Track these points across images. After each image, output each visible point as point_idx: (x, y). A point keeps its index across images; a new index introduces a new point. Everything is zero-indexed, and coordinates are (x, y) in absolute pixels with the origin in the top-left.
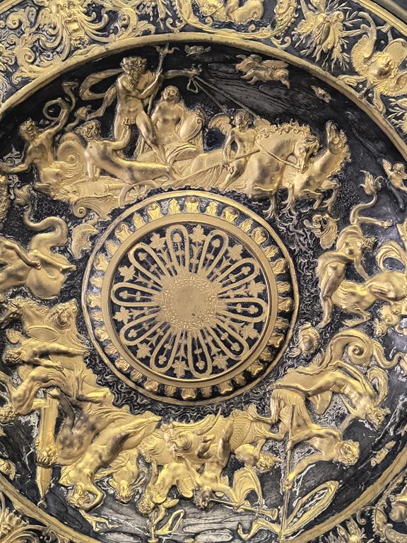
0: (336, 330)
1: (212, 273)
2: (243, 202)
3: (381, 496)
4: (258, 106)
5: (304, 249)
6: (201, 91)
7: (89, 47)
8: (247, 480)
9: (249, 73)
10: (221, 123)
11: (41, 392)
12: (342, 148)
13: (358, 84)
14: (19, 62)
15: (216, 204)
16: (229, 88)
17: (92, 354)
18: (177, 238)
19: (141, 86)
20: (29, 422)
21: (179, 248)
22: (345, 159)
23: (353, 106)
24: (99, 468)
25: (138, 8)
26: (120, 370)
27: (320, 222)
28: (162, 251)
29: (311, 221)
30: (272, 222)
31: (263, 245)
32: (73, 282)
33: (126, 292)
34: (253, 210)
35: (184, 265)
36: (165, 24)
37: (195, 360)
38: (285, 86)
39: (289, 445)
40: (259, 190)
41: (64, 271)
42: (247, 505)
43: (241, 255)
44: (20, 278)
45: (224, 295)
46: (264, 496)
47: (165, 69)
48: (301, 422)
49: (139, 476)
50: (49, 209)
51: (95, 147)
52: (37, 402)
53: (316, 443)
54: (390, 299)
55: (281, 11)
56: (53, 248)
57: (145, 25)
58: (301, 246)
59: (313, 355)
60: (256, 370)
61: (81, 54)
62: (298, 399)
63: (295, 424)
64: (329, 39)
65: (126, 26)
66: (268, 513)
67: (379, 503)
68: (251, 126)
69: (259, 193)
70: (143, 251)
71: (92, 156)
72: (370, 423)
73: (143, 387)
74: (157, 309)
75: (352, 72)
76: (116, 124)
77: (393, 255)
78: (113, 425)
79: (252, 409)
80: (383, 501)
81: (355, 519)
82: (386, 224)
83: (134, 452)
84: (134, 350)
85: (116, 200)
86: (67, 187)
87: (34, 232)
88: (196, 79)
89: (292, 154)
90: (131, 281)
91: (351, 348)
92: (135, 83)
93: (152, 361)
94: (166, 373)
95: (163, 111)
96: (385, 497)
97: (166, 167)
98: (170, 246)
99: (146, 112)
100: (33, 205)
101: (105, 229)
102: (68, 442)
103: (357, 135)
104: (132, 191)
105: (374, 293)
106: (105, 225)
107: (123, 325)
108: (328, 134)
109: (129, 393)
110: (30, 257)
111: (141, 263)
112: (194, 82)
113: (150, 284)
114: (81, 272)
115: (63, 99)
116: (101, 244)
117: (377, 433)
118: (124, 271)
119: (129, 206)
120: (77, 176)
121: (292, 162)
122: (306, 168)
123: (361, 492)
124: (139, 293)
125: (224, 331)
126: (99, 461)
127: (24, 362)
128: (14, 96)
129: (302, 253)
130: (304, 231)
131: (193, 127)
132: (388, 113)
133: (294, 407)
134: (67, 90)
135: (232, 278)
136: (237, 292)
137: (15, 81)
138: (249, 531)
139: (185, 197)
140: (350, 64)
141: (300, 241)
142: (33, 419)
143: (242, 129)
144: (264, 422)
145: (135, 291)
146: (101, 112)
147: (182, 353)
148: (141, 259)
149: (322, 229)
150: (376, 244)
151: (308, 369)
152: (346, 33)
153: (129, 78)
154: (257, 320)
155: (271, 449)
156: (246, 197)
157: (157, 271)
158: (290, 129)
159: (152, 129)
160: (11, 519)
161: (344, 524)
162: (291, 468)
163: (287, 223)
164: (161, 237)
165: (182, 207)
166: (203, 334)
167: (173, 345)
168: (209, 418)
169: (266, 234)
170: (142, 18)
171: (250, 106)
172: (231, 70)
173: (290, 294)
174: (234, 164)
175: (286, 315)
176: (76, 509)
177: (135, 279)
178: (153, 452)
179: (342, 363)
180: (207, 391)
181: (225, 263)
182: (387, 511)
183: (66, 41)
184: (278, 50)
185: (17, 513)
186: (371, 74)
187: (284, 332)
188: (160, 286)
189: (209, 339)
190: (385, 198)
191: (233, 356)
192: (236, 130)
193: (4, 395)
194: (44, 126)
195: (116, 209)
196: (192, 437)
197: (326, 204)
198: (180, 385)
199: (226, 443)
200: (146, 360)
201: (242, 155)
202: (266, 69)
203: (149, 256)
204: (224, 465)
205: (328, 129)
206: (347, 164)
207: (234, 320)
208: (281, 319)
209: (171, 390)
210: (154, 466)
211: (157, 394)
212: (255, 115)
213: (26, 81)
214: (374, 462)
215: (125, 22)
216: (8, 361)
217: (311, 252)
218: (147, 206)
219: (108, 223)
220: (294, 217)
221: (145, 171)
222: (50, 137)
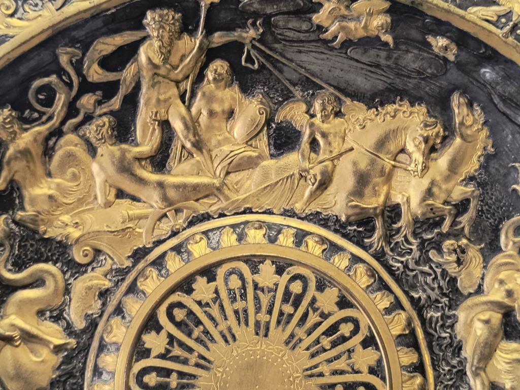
1: (292, 336)
2: (332, 228)
4: (347, 82)
5: (434, 295)
6: (262, 66)
9: (333, 29)
10: (295, 113)
12: (479, 131)
13: (499, 17)
15: (293, 231)
16: (304, 57)
18: (235, 282)
19: (174, 60)
21: (238, 297)
27: (455, 251)
28: (211, 304)
29: (440, 251)
30: (380, 256)
32: (70, 366)
33: (154, 374)
34: (350, 240)
35: (247, 324)
38: (386, 44)
40: (356, 206)
41: (58, 349)
43: (337, 304)
45: (315, 371)
47: (209, 30)
50: (37, 251)
58: (429, 291)
68: (338, 114)
69: (357, 211)
70: (180, 305)
71: (102, 169)
75: (488, 2)
76: (139, 121)
85: (140, 234)
86: (66, 218)
87: (14, 288)
88: (254, 47)
90: (162, 356)
95: (209, 99)
97: (215, 181)
98: (224, 294)
99: (184, 102)
100: (12, 247)
101: (123, 280)
103: (501, 106)
104: (164, 220)
106: (122, 273)
108: (456, 111)
111: (178, 325)
112: (253, 52)
113: (193, 359)
114: (84, 349)
115: (60, 77)
116: (116, 303)
118: (150, 339)
119: (159, 242)
120: (81, 201)
121: (402, 163)
122: (426, 168)
124: (174, 375)
129: (433, 303)
130: (431, 268)
131: (253, 120)
134: (64, 60)
135: (326, 342)
139: (246, 223)
141: (426, 283)
143: (325, 118)
145: (168, 372)
146: (116, 103)
148: (178, 319)
149: (459, 262)
156: (338, 220)
157: (203, 337)
158: (396, 111)
159: (192, 125)
163: (402, 256)
164: (208, 282)
165: (241, 238)
169: (372, 272)
171: (335, 84)
172: (305, 26)
173: (419, 368)
174: (317, 170)
177: (168, 351)
181: (313, 318)
188: (209, 362)
192: (317, 120)
194: (30, 121)
195: (139, 249)
197: (461, 223)
201: (327, 157)
203: (190, 313)
206: (489, 157)
212: (343, 98)
217: (445, 300)
218: (187, 239)
219: (128, 271)
220: (414, 247)
221: (184, 186)
222: (41, 138)
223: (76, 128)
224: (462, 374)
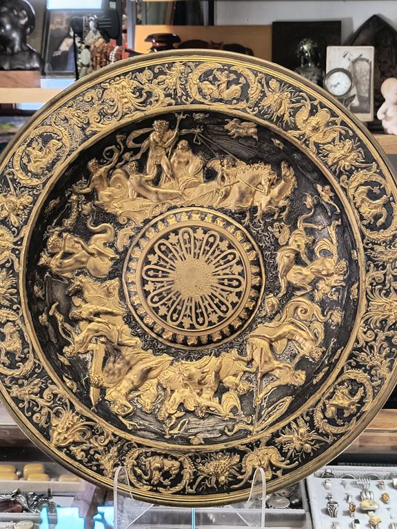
0: (290, 298)
1: (208, 259)
2: (228, 215)
3: (319, 401)
4: (238, 153)
5: (268, 245)
6: (202, 143)
7: (134, 113)
8: (231, 400)
9: (233, 131)
10: (215, 164)
11: (94, 339)
12: (291, 178)
13: (300, 135)
14: (90, 122)
15: (211, 215)
16: (220, 141)
17: (128, 315)
18: (186, 236)
19: (165, 139)
20: (86, 358)
21: (187, 242)
22: (294, 186)
23: (297, 150)
24: (131, 390)
25: (165, 90)
26: (147, 325)
27: (278, 227)
28: (176, 244)
29: (272, 227)
30: (247, 228)
31: (241, 242)
32: (117, 266)
33: (152, 271)
34: (235, 220)
35: (190, 253)
36: (181, 100)
37: (197, 317)
38: (255, 139)
39: (259, 375)
40: (239, 206)
41: (112, 259)
42: (231, 415)
43: (228, 247)
44: (83, 263)
45: (216, 273)
46: (242, 409)
47: (180, 129)
48: (267, 359)
49: (158, 397)
50: (103, 218)
51: (134, 178)
52: (91, 346)
53: (277, 373)
54: (323, 275)
55: (252, 92)
56: (105, 244)
57: (169, 100)
58: (266, 243)
59: (275, 315)
60: (237, 324)
61: (129, 117)
62: (265, 344)
63: (263, 360)
64: (282, 108)
65: (157, 101)
66: (245, 420)
67: (318, 406)
68: (234, 166)
69: (239, 208)
70: (164, 244)
71: (132, 184)
72: (312, 358)
73: (162, 337)
74: (172, 282)
75: (296, 128)
76: (148, 164)
77: (325, 248)
78: (141, 362)
79: (234, 352)
80: (321, 404)
81: (302, 417)
82: (320, 227)
83: (155, 381)
84: (156, 310)
85: (147, 213)
86: (116, 204)
87: (94, 233)
88: (199, 136)
89: (260, 184)
90: (156, 264)
91: (299, 310)
92: (161, 137)
93: (168, 317)
94: (178, 326)
95: (179, 156)
96: (322, 401)
97: (179, 192)
98: (181, 241)
99: (167, 157)
100: (93, 216)
101: (139, 232)
102: (111, 372)
103: (300, 169)
104: (157, 207)
105: (313, 273)
106: (139, 229)
107: (150, 293)
108: (283, 170)
109: (152, 341)
110: (90, 248)
111: (162, 252)
112: (198, 138)
113: (168, 266)
114: (122, 260)
115: (116, 146)
116: (136, 241)
117: (317, 364)
118: (151, 257)
119: (155, 217)
121: (260, 189)
122: (269, 192)
123: (306, 400)
124: (160, 272)
125: (216, 297)
126: (132, 385)
127: (83, 319)
128: (86, 142)
129: (267, 248)
130: (268, 233)
131: (197, 166)
132: (319, 153)
133: (262, 349)
134: (118, 140)
135: (222, 262)
136: (225, 271)
137: (88, 133)
138: (232, 431)
139: (192, 211)
140: (295, 123)
141: (265, 240)
142: (88, 357)
143: (228, 168)
144: (242, 360)
145: (158, 271)
146: (139, 156)
147: (188, 312)
148: (163, 250)
149: (280, 232)
150: (314, 240)
151: (271, 324)
152: (292, 105)
153: (158, 134)
154: (238, 290)
155: (247, 379)
156: (231, 212)
157: (172, 258)
159: (171, 167)
160: (73, 417)
161: (295, 421)
162: (261, 391)
163: (257, 228)
164: (175, 236)
165: (190, 217)
166: (202, 299)
167: (182, 307)
168: (205, 358)
169: (243, 234)
170: (167, 96)
171: (233, 153)
172: (221, 130)
173: (259, 274)
174: (223, 190)
175: (257, 288)
176: (116, 415)
177: (158, 262)
178: (169, 380)
179: (293, 320)
180: (204, 340)
181: (217, 252)
182: (324, 411)
183: (120, 109)
184: (250, 115)
185: (77, 414)
186: (307, 130)
187: (255, 299)
188: (175, 267)
189: (206, 303)
190: (319, 210)
191: (222, 314)
192: (225, 168)
193: (69, 339)
194: (103, 164)
195: (146, 219)
196: (194, 370)
197: (282, 215)
198: (186, 334)
199: (217, 373)
200: (164, 317)
201: (228, 184)
202: (243, 128)
203: (168, 248)
204: (216, 389)
205: (282, 166)
206: (295, 189)
207: (222, 290)
208: (253, 291)
209: (180, 338)
210: (169, 390)
211: (171, 342)
213: (94, 133)
214: (315, 382)
215: (156, 98)
216: (73, 317)
217: (273, 247)
218: (167, 216)
219: (142, 228)
220: (261, 225)
221: (166, 193)
222: (107, 171)
223: (121, 166)
224: (277, 277)
